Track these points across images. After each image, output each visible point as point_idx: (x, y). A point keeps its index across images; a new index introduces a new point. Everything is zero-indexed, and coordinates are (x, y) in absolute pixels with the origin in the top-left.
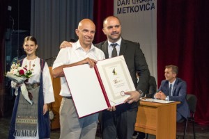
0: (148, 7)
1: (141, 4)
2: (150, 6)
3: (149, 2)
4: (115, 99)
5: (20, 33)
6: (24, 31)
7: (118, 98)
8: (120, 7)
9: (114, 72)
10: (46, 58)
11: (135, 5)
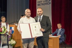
0: (48, 3)
1: (46, 2)
2: (49, 3)
3: (49, 2)
4: (34, 35)
5: (3, 13)
6: (4, 12)
7: (35, 35)
8: (38, 3)
9: (35, 27)
10: (12, 22)
11: (44, 3)
